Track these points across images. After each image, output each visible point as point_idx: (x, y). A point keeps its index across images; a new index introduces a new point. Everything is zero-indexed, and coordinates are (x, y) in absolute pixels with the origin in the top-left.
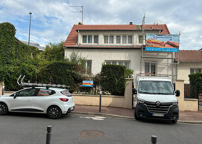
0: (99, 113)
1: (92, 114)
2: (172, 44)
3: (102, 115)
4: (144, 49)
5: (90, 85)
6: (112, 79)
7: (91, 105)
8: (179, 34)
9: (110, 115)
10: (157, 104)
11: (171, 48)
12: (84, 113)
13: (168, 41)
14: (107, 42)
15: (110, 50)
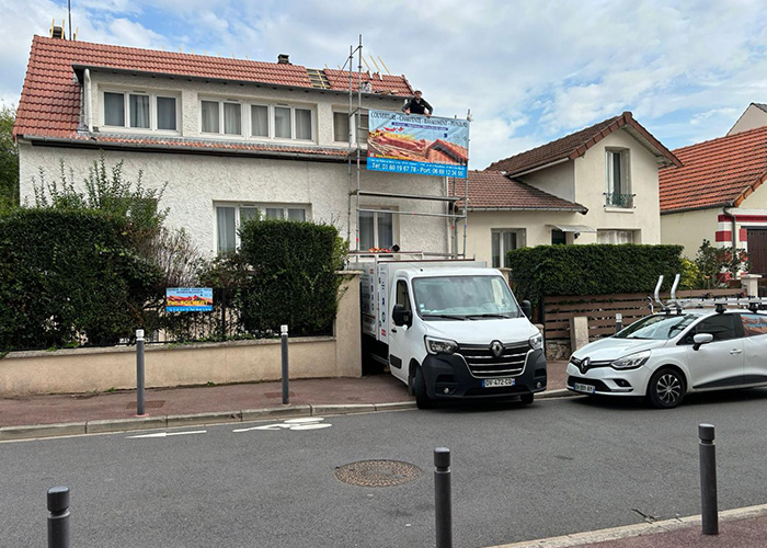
0: (286, 407)
1: (260, 414)
2: (450, 149)
3: (298, 411)
4: (364, 163)
5: (198, 306)
6: (290, 277)
7: (211, 385)
8: (468, 119)
9: (327, 409)
10: (494, 348)
11: (445, 165)
12: (229, 413)
13: (438, 141)
14: (212, 129)
15: (232, 159)
